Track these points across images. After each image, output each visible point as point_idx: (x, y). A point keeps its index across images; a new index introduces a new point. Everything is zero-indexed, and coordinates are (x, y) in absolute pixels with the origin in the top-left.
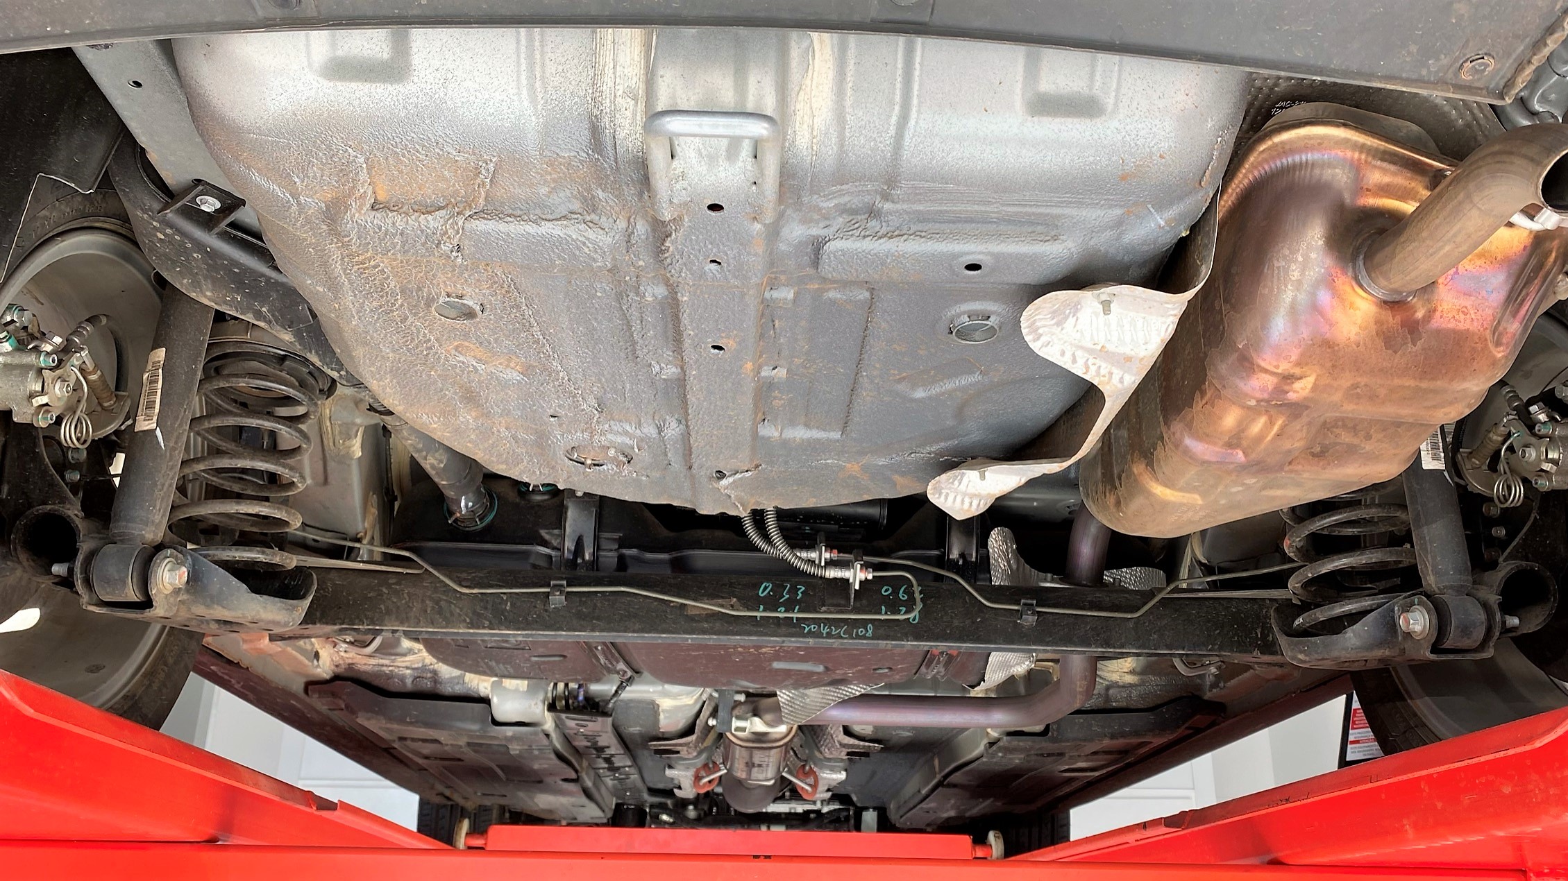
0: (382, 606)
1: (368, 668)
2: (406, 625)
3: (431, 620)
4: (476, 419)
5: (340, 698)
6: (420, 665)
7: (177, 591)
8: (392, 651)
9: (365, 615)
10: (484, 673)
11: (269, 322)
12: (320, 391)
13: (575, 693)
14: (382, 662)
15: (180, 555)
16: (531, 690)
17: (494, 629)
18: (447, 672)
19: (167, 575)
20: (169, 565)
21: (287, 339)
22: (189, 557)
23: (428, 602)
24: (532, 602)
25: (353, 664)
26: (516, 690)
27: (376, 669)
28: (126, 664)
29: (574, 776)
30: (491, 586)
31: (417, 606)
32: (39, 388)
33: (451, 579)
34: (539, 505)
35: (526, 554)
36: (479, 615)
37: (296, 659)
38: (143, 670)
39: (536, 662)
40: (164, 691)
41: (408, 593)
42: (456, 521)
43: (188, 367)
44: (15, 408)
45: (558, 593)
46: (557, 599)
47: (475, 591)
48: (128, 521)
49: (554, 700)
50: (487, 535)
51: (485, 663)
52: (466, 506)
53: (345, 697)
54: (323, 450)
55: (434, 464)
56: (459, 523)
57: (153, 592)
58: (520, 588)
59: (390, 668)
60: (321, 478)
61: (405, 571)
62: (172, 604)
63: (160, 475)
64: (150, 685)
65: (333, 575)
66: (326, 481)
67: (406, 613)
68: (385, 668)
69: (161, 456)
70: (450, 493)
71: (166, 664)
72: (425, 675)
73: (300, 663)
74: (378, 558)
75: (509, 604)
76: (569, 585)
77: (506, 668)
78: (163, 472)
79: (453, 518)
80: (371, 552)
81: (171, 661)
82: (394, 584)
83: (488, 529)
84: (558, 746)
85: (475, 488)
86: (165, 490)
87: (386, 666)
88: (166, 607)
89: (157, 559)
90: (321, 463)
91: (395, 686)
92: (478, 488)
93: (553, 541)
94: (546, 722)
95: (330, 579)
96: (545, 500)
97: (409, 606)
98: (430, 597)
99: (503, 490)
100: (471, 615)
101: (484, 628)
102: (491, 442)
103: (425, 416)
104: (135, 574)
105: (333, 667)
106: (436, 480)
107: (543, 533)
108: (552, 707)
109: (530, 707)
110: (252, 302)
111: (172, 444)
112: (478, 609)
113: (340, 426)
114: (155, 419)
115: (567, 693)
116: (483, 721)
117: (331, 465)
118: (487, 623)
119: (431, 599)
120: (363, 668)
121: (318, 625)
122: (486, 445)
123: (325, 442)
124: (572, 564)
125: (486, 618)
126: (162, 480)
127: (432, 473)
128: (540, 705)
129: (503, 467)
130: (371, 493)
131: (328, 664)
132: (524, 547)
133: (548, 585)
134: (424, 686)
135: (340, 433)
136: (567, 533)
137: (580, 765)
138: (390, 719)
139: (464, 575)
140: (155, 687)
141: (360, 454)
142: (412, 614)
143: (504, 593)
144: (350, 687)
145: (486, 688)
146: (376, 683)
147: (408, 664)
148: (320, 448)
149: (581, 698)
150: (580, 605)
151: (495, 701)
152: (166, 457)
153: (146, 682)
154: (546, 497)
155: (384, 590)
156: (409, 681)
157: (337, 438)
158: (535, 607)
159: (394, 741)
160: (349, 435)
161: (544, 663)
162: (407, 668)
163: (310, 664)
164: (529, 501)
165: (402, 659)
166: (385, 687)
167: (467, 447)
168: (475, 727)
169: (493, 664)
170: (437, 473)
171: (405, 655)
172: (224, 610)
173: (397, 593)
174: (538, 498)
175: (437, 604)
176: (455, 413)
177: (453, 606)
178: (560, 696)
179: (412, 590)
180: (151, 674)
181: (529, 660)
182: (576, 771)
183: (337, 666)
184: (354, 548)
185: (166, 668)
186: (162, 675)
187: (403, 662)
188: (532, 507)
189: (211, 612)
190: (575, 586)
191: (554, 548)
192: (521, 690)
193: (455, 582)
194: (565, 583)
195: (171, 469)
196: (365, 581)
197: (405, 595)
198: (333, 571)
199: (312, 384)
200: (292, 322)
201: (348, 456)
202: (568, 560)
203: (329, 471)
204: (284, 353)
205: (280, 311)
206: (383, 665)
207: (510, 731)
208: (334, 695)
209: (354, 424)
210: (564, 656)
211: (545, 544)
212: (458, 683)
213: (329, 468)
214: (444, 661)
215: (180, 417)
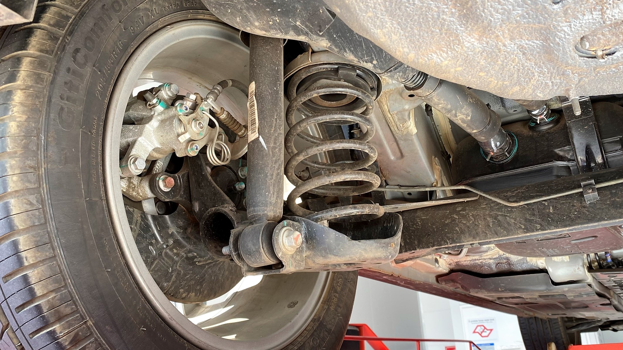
0: (457, 228)
1: (468, 263)
2: (478, 239)
3: (495, 231)
4: (479, 40)
5: (457, 282)
6: (497, 256)
7: (299, 251)
8: (478, 251)
9: (448, 237)
10: (540, 256)
11: (306, 34)
12: (371, 89)
13: (604, 257)
14: (474, 258)
15: (295, 223)
16: (572, 261)
17: (546, 230)
18: (514, 258)
19: (285, 240)
20: (286, 233)
21: (325, 45)
22: (304, 223)
23: (488, 219)
24: (570, 202)
25: (458, 262)
26: (563, 262)
27: (472, 262)
28: (310, 299)
29: (608, 302)
30: (533, 197)
31: (481, 223)
32: (183, 130)
33: (500, 198)
34: (548, 132)
35: (550, 169)
36: (530, 221)
37: (425, 266)
38: (322, 299)
39: (575, 244)
40: (339, 310)
41: (473, 215)
42: (492, 158)
43: (271, 89)
44: (175, 148)
45: (591, 191)
46: (591, 196)
47: (522, 203)
48: (254, 206)
49: (590, 264)
50: (516, 162)
51: (539, 250)
52: (496, 145)
53: (459, 282)
54: (393, 135)
55: (463, 119)
56: (494, 160)
57: (279, 255)
58: (556, 193)
59: (481, 261)
60: (399, 154)
61: (466, 200)
62: (299, 261)
63: (269, 169)
64: (329, 308)
65: (419, 213)
66: (402, 156)
67: (476, 230)
68: (477, 261)
69: (266, 155)
70: (481, 139)
71: (336, 292)
72: (502, 261)
73: (428, 267)
74: (449, 194)
75: (551, 208)
76: (597, 183)
77: (554, 251)
78: (270, 166)
79: (489, 157)
80: (444, 192)
81: (339, 289)
82: (461, 211)
83: (515, 158)
84: (598, 290)
85: (498, 130)
86: (274, 178)
87: (478, 260)
88: (294, 264)
89: (276, 230)
90: (395, 144)
91: (485, 270)
92: (500, 131)
93: (567, 156)
94: (588, 278)
95: (418, 217)
96: (551, 128)
97: (476, 225)
98: (489, 214)
99: (518, 129)
100: (523, 222)
101: (537, 230)
102: (500, 62)
103: (435, 56)
104: (264, 244)
105: (448, 266)
106: (469, 131)
107: (557, 151)
108: (590, 269)
109: (575, 271)
110: (287, 19)
111: (272, 145)
112: (528, 216)
113: (397, 114)
114: (257, 130)
115: (598, 258)
116: (547, 284)
117: (401, 143)
118: (538, 226)
119: (490, 216)
120: (464, 263)
121: (418, 250)
122: (497, 68)
123: (392, 128)
124: (588, 168)
125: (536, 223)
126: (270, 172)
127: (464, 126)
128: (581, 268)
129: (517, 88)
130: (433, 157)
131: (445, 264)
132: (547, 165)
133: (579, 186)
134: (504, 268)
135: (399, 119)
136: (576, 146)
137: (610, 295)
138: (489, 291)
139: (509, 194)
140: (332, 308)
141: (416, 131)
142: (480, 230)
143: (545, 201)
144: (461, 275)
145: (542, 263)
146: (475, 270)
147: (490, 257)
148: (391, 134)
149: (609, 259)
150: (612, 197)
151: (550, 270)
152: (269, 154)
153: (326, 307)
154: (551, 126)
155: (456, 216)
156: (493, 267)
157: (398, 123)
158: (573, 206)
159: (496, 300)
160: (404, 119)
161: (581, 243)
162: (490, 259)
163: (434, 266)
164: (540, 132)
165: (485, 254)
166: (481, 272)
167: (480, 77)
168: (543, 288)
169: (545, 250)
170: (468, 125)
171: (487, 251)
172: (337, 257)
173: (464, 216)
174: (546, 128)
175: (496, 219)
176: (459, 40)
177: (508, 218)
178: (593, 261)
179: (475, 213)
180: (327, 301)
181: (570, 244)
182: (609, 299)
183: (450, 264)
184: (433, 191)
185: (337, 295)
186: (335, 300)
187: (487, 255)
188: (543, 135)
189: (328, 260)
190: (602, 182)
191: (569, 160)
192: (566, 261)
193: (504, 200)
194: (593, 181)
195: (275, 163)
196: (440, 213)
197: (471, 217)
198: (418, 211)
199: (363, 84)
200: (320, 26)
201: (409, 134)
202: (583, 166)
203: (402, 148)
204: (336, 66)
205: (309, 20)
206: (475, 260)
207: (565, 287)
208: (453, 281)
209: (404, 110)
210: (596, 237)
211: (561, 158)
212: (524, 263)
213: (400, 146)
214: (511, 253)
215: (274, 125)
